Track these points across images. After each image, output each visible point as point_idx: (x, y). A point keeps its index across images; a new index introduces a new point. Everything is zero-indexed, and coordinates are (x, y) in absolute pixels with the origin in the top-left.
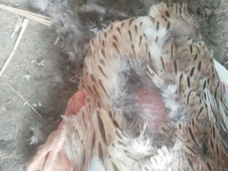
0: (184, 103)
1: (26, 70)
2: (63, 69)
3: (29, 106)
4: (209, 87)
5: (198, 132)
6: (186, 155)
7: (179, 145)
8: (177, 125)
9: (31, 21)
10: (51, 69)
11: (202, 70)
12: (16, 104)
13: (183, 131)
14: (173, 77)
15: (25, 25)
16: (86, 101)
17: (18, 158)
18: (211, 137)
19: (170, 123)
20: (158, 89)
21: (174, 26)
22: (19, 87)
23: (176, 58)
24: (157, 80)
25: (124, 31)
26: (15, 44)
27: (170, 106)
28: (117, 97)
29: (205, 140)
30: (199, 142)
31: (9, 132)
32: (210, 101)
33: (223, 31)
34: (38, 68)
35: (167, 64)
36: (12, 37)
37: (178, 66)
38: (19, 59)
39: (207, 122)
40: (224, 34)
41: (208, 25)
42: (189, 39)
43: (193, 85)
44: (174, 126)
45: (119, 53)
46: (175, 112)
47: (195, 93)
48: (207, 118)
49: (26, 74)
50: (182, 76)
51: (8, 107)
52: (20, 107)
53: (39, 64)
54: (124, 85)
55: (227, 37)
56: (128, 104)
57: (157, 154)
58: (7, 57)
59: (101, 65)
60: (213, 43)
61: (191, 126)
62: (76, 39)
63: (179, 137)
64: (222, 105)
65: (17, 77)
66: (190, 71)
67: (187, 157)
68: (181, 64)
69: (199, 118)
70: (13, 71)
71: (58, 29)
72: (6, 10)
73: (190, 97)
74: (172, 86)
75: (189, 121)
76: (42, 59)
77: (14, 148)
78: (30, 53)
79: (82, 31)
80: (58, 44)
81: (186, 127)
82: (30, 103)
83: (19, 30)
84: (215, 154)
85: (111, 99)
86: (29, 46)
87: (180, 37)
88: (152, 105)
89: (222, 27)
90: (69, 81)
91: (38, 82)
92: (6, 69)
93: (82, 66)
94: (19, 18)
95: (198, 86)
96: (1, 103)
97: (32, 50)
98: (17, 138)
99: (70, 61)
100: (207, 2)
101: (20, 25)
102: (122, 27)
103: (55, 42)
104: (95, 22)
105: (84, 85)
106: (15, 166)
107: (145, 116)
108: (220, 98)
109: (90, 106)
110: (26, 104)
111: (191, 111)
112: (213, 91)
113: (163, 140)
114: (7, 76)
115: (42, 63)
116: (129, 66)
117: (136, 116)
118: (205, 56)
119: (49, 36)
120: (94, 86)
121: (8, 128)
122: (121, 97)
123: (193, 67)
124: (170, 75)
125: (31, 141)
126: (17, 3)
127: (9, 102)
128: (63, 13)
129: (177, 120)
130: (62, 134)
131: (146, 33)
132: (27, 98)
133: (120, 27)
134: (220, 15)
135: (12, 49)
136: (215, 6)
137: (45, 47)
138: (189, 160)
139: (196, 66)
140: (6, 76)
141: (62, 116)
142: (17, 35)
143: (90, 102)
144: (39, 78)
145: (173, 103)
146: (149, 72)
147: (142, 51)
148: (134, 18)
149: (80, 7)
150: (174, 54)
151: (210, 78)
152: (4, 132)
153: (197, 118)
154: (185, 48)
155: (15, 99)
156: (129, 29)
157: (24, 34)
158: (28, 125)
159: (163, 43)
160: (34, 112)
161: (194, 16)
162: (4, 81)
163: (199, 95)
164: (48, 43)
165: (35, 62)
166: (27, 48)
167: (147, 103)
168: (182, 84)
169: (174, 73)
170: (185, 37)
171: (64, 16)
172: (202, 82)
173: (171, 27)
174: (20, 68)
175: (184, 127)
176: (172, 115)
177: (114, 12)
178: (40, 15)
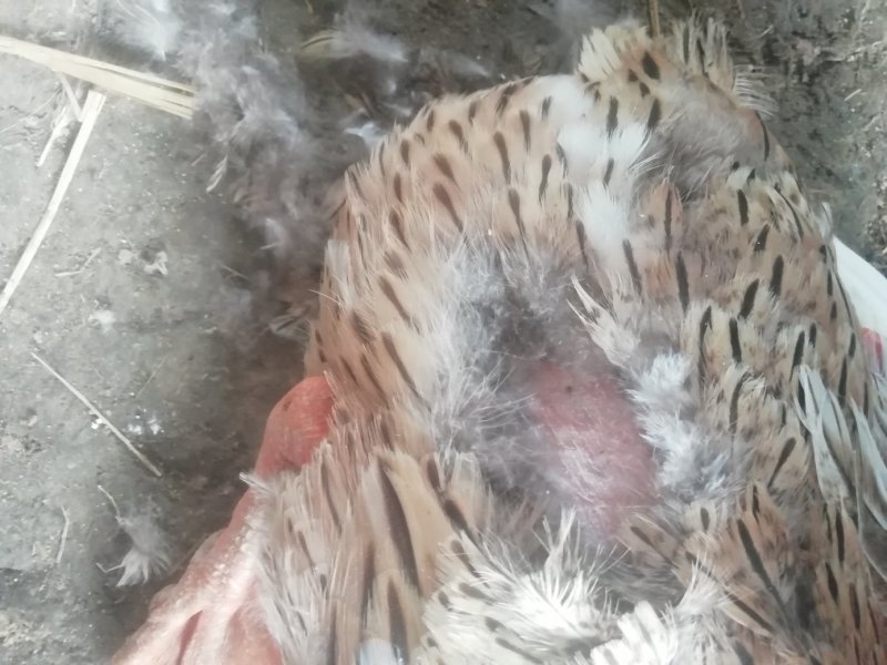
0: (720, 427)
1: (98, 291)
2: (243, 286)
3: (112, 434)
4: (816, 358)
5: (774, 541)
6: (730, 635)
7: (702, 594)
8: (692, 515)
9: (113, 98)
10: (195, 285)
11: (788, 293)
12: (61, 426)
13: (717, 538)
14: (672, 324)
15: (90, 115)
16: (332, 417)
17: (73, 638)
18: (828, 557)
19: (664, 505)
20: (617, 372)
21: (678, 115)
22: (72, 359)
23: (686, 247)
24: (611, 336)
25: (479, 136)
26: (53, 190)
27: (662, 439)
28: (457, 402)
29: (804, 570)
30: (782, 577)
31: (34, 539)
32: (820, 414)
33: (866, 128)
34: (147, 284)
35: (648, 271)
36: (41, 162)
37: (691, 281)
38: (70, 247)
39: (810, 497)
40: (873, 140)
41: (811, 103)
42: (736, 166)
43: (752, 352)
44: (682, 521)
45: (461, 228)
46: (685, 460)
47: (760, 385)
48: (812, 481)
49: (97, 309)
50: (707, 319)
51: (31, 438)
52: (75, 437)
53: (149, 268)
54: (482, 354)
55: (884, 150)
56: (499, 431)
57: (618, 635)
58: (22, 243)
59: (392, 278)
60: (830, 173)
61: (749, 518)
62: (292, 167)
63: (700, 564)
64: (871, 426)
65: (63, 320)
66: (741, 295)
67: (734, 639)
68: (703, 270)
69: (777, 484)
70: (49, 296)
71: (221, 127)
72: (16, 57)
73: (741, 401)
74: (671, 360)
75: (738, 498)
76: (160, 246)
77: (57, 601)
78: (112, 225)
79: (317, 136)
80: (221, 187)
81: (729, 520)
82: (115, 420)
83: (67, 133)
84: (843, 622)
85: (435, 411)
86: (109, 196)
87: (699, 160)
88: (592, 435)
89: (864, 111)
90: (269, 333)
91: (147, 338)
92: (18, 287)
93: (317, 272)
94: (67, 88)
95: (774, 354)
96: (4, 425)
97: (119, 211)
98: (65, 560)
99: (269, 253)
100: (803, 16)
101: (72, 114)
102: (471, 121)
103: (212, 179)
104: (367, 100)
105: (327, 354)
107: (569, 477)
108: (862, 401)
109: (350, 441)
110: (103, 426)
111: (748, 457)
112: (834, 375)
113: (640, 576)
114: (25, 316)
115: (161, 263)
116: (501, 279)
117: (533, 478)
118: (800, 235)
119: (185, 158)
120: (364, 360)
122: (472, 405)
123: (751, 280)
124: (663, 315)
125: (119, 574)
126: (60, 27)
127: (33, 421)
128: (239, 65)
129: (692, 493)
130: (243, 548)
131: (565, 147)
132: (105, 403)
133: (462, 120)
134: (856, 65)
135: (45, 211)
136: (833, 28)
137: (169, 198)
138: (741, 651)
139: (764, 275)
140: (19, 317)
141: (243, 476)
142: (62, 155)
143: (349, 425)
144: (152, 324)
145: (674, 430)
146: (581, 305)
147: (550, 219)
148: (519, 81)
149: (306, 39)
150: (676, 229)
151: (819, 323)
152: (16, 537)
153: (770, 484)
154: (718, 206)
155: (55, 405)
156: (499, 128)
157: (87, 151)
158: (111, 508)
159: (636, 185)
160: (134, 456)
161: (754, 71)
162: (11, 336)
163: (777, 393)
164: (184, 182)
165: (133, 260)
166: (102, 205)
167: (572, 428)
168: (709, 351)
169: (679, 304)
170: (719, 159)
171: (244, 79)
172: (787, 340)
173: (666, 120)
174: (76, 283)
175: (719, 520)
176: (672, 473)
177: (438, 59)
178: (150, 77)
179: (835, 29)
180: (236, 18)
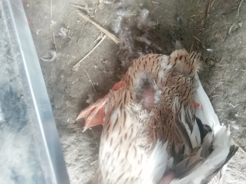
1: (96, 63)
2: (116, 69)
3: (91, 83)
5: (164, 114)
6: (155, 119)
8: (155, 107)
9: (107, 37)
10: (109, 66)
11: (178, 90)
12: (85, 79)
13: (157, 110)
15: (103, 39)
16: (123, 85)
17: (76, 108)
19: (153, 105)
20: (155, 91)
22: (89, 71)
23: (169, 81)
24: (155, 87)
25: (152, 60)
26: (94, 47)
29: (166, 118)
30: (163, 118)
31: (76, 93)
33: (216, 77)
34: (103, 64)
36: (94, 42)
37: (167, 84)
38: (94, 55)
40: (217, 79)
41: (209, 70)
42: (182, 74)
43: (170, 94)
45: (145, 69)
47: (169, 98)
49: (95, 65)
50: (167, 89)
51: (80, 80)
52: (86, 81)
53: (104, 62)
56: (140, 92)
57: (142, 111)
59: (135, 73)
60: (208, 82)
61: (162, 110)
62: (129, 55)
65: (90, 65)
66: (172, 88)
68: (169, 84)
70: (89, 61)
71: (121, 46)
72: (96, 26)
73: (166, 98)
75: (161, 107)
76: (106, 60)
77: (76, 103)
79: (133, 51)
80: (118, 54)
81: (159, 109)
82: (92, 81)
83: (99, 39)
85: (134, 87)
86: (102, 50)
88: (150, 97)
89: (217, 75)
90: (117, 77)
91: (100, 71)
92: (85, 58)
93: (127, 70)
94: (102, 33)
96: (77, 77)
97: (102, 53)
98: (79, 98)
99: (121, 66)
100: (213, 57)
101: (101, 37)
104: (143, 49)
105: (124, 79)
106: (73, 112)
110: (90, 81)
111: (164, 104)
114: (85, 63)
115: (106, 62)
116: (147, 77)
119: (114, 48)
120: (129, 80)
121: (76, 91)
122: (138, 88)
123: (174, 87)
124: (162, 87)
125: (86, 101)
126: (103, 24)
127: (81, 77)
128: (127, 38)
129: (156, 105)
131: (161, 65)
132: (92, 79)
133: (151, 58)
134: (218, 67)
135: (92, 49)
136: (217, 60)
137: (110, 53)
139: (176, 87)
141: (110, 90)
142: (97, 42)
143: (124, 87)
145: (157, 98)
147: (155, 73)
149: (137, 37)
150: (169, 78)
151: (181, 95)
152: (73, 92)
153: (166, 107)
154: (176, 78)
155: (85, 76)
156: (155, 60)
158: (87, 93)
159: (167, 72)
160: (93, 87)
161: (203, 63)
164: (113, 52)
165: (102, 60)
166: (100, 51)
168: (165, 92)
169: (165, 86)
170: (180, 73)
171: (126, 40)
172: (176, 94)
173: (176, 66)
174: (93, 61)
176: (155, 102)
177: (155, 45)
178: (113, 35)
179: (217, 61)
180: (128, 30)
